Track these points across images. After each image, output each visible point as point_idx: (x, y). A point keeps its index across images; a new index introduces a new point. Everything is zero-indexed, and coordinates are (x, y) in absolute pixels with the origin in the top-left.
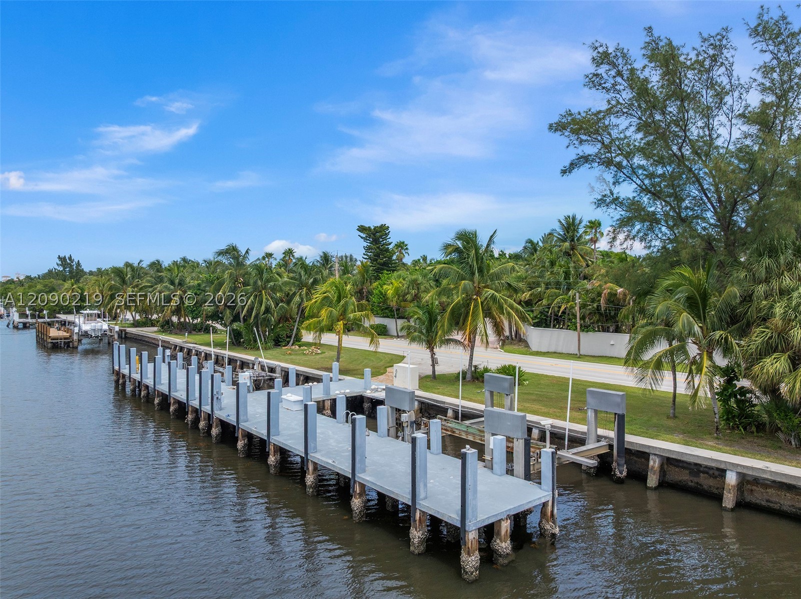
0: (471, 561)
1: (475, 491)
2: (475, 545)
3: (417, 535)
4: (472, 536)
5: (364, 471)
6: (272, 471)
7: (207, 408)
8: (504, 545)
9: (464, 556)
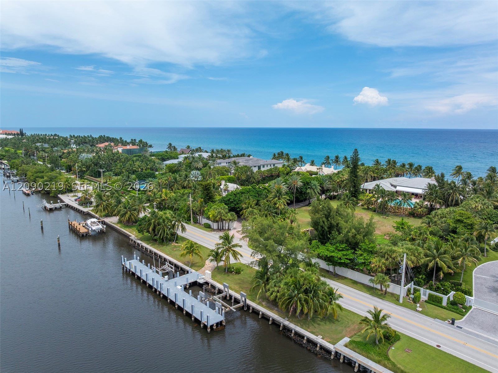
0: (209, 330)
1: (209, 321)
2: (209, 328)
3: (202, 325)
4: (209, 327)
5: (194, 313)
6: (176, 308)
7: (159, 289)
8: (215, 327)
9: (208, 330)
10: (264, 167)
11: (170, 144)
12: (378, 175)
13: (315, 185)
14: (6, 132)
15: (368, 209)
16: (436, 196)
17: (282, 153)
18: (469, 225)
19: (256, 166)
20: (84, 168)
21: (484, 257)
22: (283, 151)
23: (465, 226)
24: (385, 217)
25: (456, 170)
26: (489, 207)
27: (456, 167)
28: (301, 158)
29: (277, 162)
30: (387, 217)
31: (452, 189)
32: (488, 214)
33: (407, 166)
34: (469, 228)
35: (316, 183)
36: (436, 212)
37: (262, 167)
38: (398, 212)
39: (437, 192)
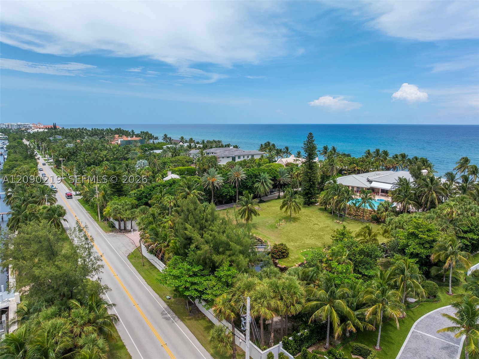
10: (239, 157)
11: (166, 135)
12: (362, 168)
13: (265, 178)
14: (46, 126)
15: (325, 209)
16: (405, 195)
17: (269, 143)
18: (428, 242)
19: (229, 157)
20: (61, 157)
21: (447, 295)
22: (270, 142)
23: (420, 244)
24: (338, 221)
25: (461, 163)
26: (475, 214)
27: (461, 160)
28: (287, 148)
29: (257, 153)
30: (341, 222)
31: (427, 186)
32: (472, 225)
33: (400, 158)
34: (426, 247)
35: (266, 175)
36: (392, 219)
37: (237, 158)
38: (360, 216)
39: (407, 190)
